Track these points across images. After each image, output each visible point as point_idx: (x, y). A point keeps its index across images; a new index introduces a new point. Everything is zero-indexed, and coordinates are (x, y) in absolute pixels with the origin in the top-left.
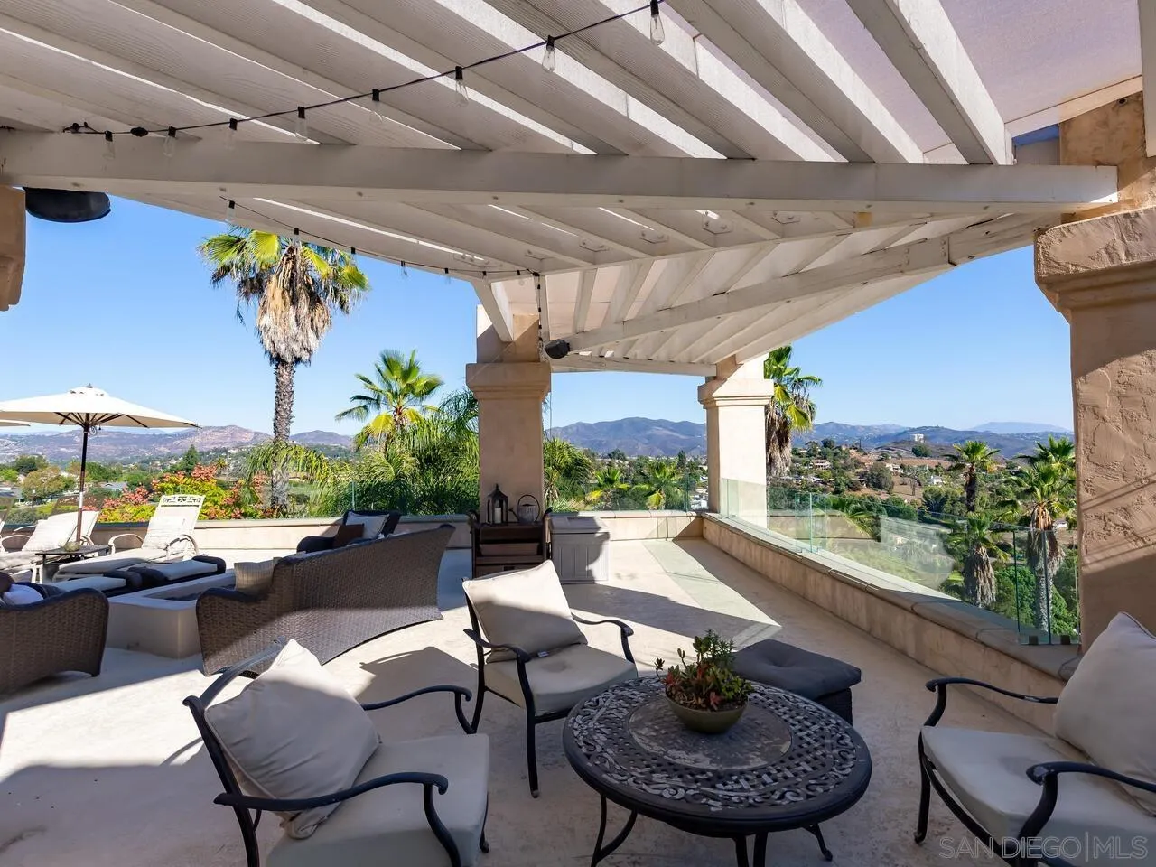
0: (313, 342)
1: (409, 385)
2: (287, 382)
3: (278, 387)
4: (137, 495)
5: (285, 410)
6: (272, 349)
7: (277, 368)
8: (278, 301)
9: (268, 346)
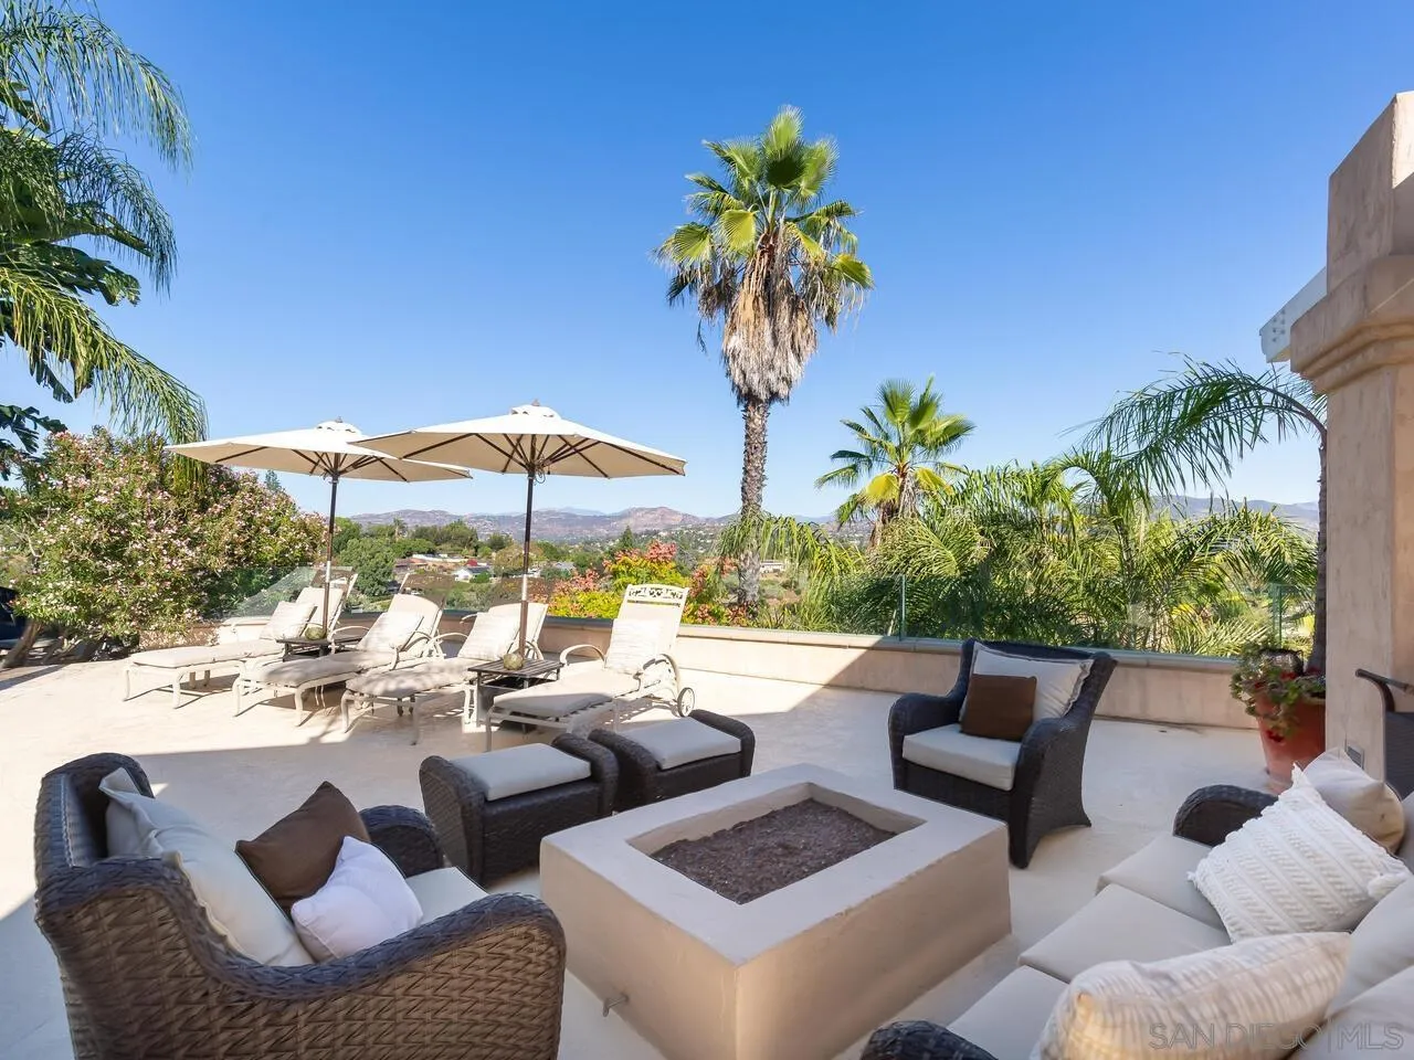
0: (795, 371)
1: (920, 431)
2: (759, 429)
3: (747, 436)
4: (588, 578)
5: (756, 468)
6: (742, 381)
7: (746, 410)
8: (749, 313)
9: (737, 379)
